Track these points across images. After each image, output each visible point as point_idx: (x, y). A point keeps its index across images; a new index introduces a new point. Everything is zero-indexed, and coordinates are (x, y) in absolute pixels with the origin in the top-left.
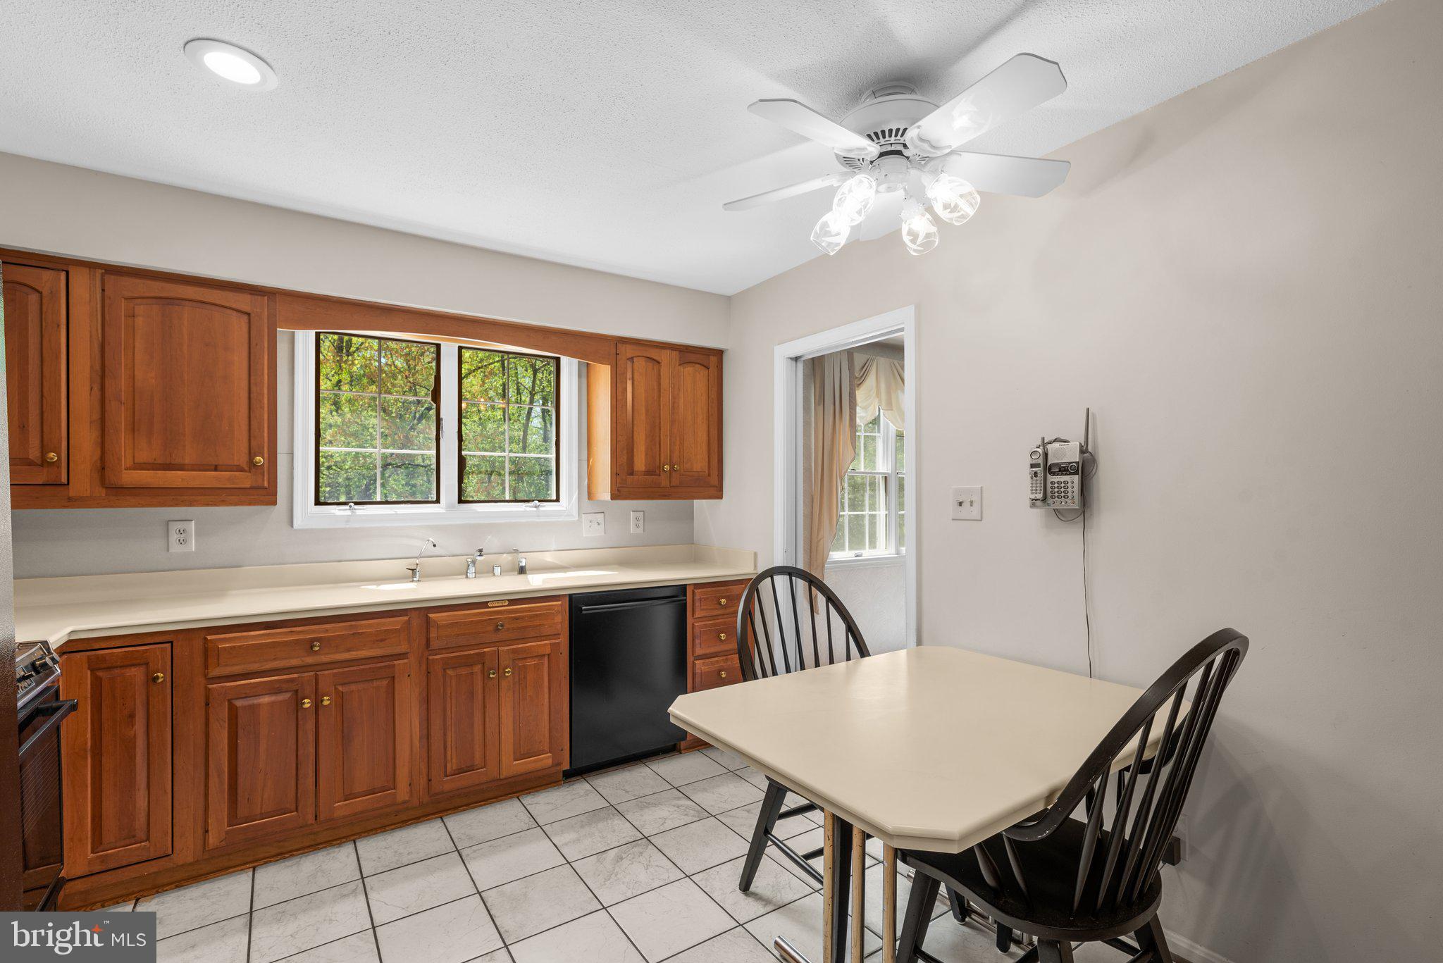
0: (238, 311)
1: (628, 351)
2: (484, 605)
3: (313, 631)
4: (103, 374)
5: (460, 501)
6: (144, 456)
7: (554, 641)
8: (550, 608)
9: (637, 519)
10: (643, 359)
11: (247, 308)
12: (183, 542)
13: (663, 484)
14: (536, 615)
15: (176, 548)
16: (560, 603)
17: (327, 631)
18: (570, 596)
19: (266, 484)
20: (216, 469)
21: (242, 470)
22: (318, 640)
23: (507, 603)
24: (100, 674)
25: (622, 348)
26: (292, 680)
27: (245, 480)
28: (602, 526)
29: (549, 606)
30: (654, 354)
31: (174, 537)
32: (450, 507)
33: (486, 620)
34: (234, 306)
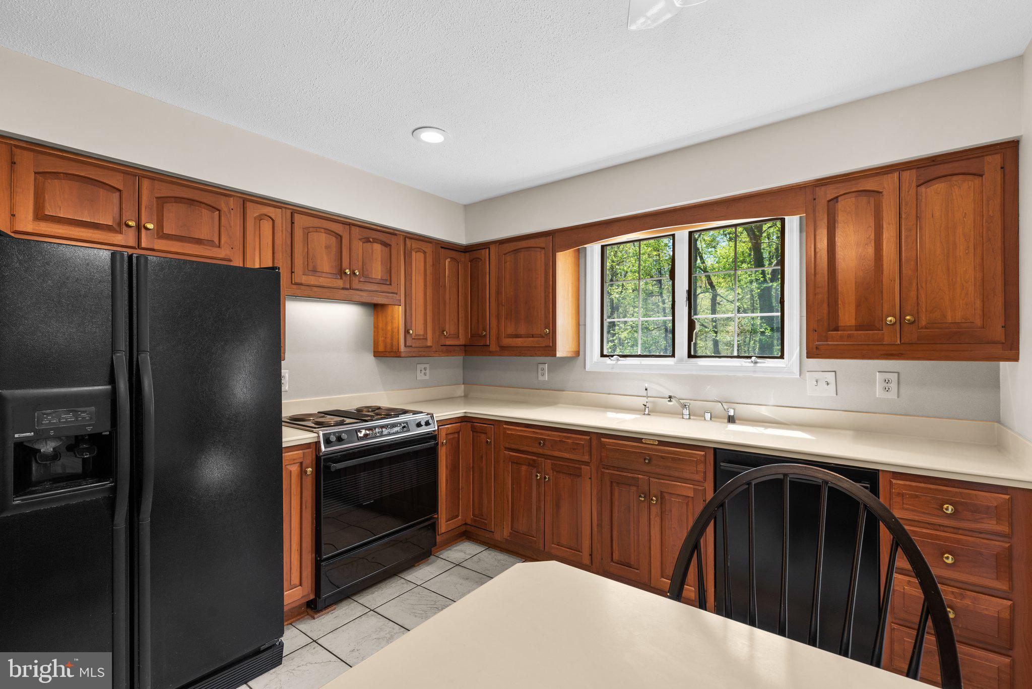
0: (541, 248)
1: (830, 192)
2: (639, 440)
3: (542, 434)
4: (498, 293)
5: (690, 356)
6: (510, 331)
7: (697, 487)
8: (691, 455)
9: (887, 381)
10: (854, 194)
11: (543, 245)
12: (543, 375)
13: (887, 341)
14: (679, 459)
15: (541, 378)
16: (703, 453)
17: (548, 435)
18: (715, 449)
19: (551, 345)
20: (533, 337)
21: (543, 337)
22: (544, 440)
23: (657, 443)
24: (474, 434)
25: (820, 192)
26: (534, 460)
27: (543, 342)
28: (832, 386)
29: (692, 453)
30: (869, 185)
31: (540, 372)
32: (681, 360)
33: (639, 452)
34: (538, 246)
